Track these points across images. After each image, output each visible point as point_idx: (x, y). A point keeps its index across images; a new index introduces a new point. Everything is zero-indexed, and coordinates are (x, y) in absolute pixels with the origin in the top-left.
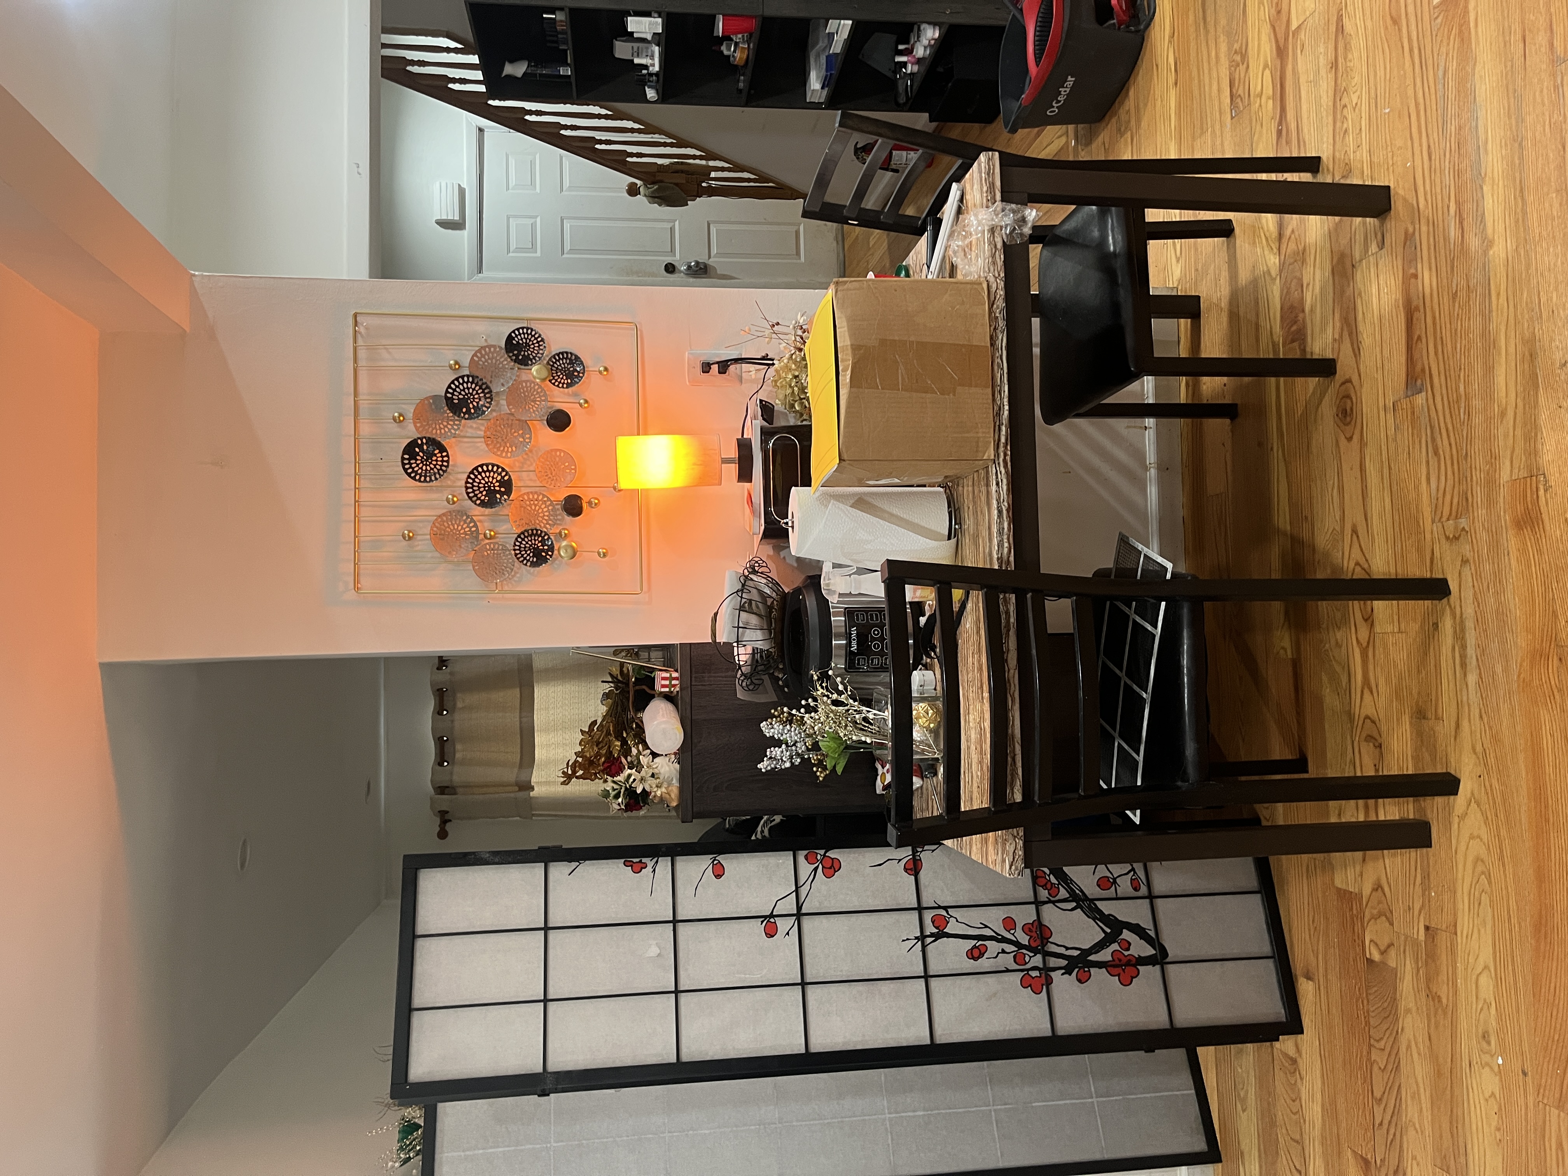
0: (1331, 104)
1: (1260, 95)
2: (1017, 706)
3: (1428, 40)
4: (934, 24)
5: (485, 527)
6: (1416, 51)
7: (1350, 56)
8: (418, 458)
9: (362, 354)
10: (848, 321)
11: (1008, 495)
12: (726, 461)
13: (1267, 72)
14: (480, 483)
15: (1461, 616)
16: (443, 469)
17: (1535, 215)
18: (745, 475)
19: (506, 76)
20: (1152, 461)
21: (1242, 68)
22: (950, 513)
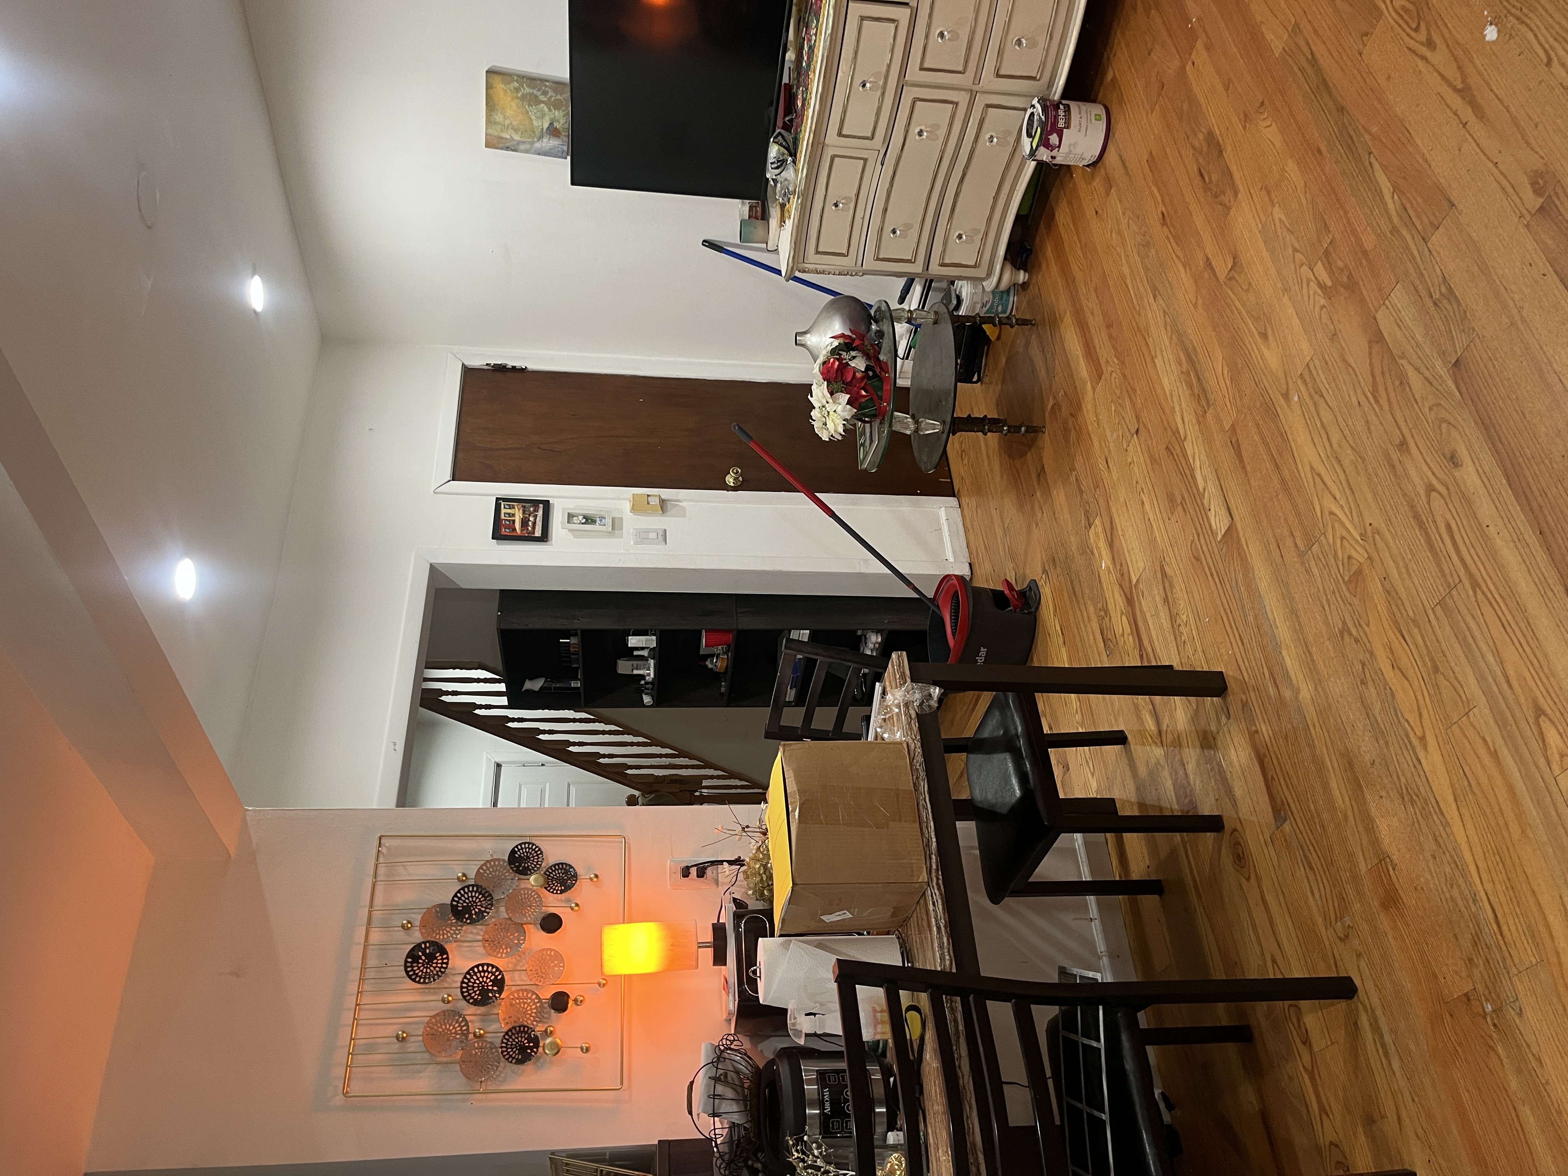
0: (1170, 626)
1: (1123, 635)
2: (975, 1113)
3: (1220, 565)
4: (878, 631)
5: (475, 1027)
6: (1215, 574)
7: (1174, 591)
8: (421, 961)
9: (382, 870)
10: (794, 772)
11: (944, 914)
12: (701, 945)
13: (1124, 618)
14: (475, 983)
15: (1371, 1006)
16: (442, 972)
17: (1321, 662)
18: (720, 959)
19: (526, 690)
20: (1103, 950)
21: (1107, 619)
22: (902, 954)
